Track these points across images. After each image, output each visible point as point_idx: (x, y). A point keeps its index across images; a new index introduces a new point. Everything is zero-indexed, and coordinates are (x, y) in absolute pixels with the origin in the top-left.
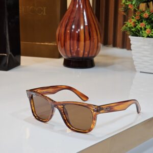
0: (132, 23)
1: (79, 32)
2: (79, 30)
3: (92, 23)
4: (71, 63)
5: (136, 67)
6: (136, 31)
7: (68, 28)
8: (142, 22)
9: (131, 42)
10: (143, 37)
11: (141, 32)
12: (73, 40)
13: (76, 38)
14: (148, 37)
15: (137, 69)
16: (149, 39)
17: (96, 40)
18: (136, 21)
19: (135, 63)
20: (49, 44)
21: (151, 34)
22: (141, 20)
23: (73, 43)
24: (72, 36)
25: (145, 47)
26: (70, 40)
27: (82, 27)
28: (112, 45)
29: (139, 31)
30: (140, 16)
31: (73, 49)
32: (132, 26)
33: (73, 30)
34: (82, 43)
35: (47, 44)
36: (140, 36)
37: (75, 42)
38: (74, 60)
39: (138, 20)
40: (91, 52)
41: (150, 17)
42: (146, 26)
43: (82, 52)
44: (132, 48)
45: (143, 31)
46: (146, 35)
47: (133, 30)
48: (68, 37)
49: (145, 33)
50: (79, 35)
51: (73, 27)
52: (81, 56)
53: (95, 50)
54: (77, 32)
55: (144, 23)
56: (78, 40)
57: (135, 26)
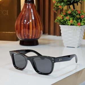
0: (61, 17)
1: (29, 24)
2: (29, 22)
3: (37, 18)
4: (24, 43)
5: (64, 44)
6: (64, 22)
7: (22, 21)
8: (67, 16)
9: (61, 29)
10: (68, 25)
11: (67, 22)
12: (26, 28)
13: (27, 27)
14: (71, 25)
15: (65, 45)
16: (71, 26)
17: (39, 28)
18: (64, 16)
19: (63, 41)
20: (11, 33)
21: (73, 23)
22: (66, 15)
23: (26, 31)
24: (25, 26)
25: (70, 31)
26: (24, 28)
27: (31, 21)
28: (47, 34)
29: (66, 22)
30: (66, 13)
31: (26, 34)
32: (61, 19)
33: (25, 23)
34: (31, 30)
35: (9, 32)
36: (66, 25)
37: (27, 30)
38: (26, 41)
39: (65, 15)
40: (36, 35)
41: (72, 13)
42: (69, 18)
43: (31, 36)
44: (61, 32)
45: (68, 22)
46: (70, 24)
47: (62, 21)
48: (22, 26)
49: (70, 22)
50: (29, 25)
51: (25, 21)
52: (30, 38)
53: (39, 35)
54: (28, 24)
55: (68, 17)
56: (29, 28)
57: (63, 19)
